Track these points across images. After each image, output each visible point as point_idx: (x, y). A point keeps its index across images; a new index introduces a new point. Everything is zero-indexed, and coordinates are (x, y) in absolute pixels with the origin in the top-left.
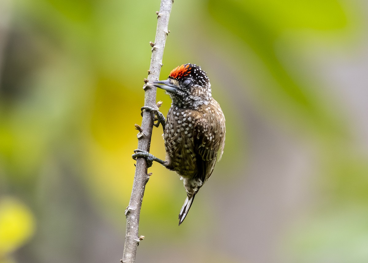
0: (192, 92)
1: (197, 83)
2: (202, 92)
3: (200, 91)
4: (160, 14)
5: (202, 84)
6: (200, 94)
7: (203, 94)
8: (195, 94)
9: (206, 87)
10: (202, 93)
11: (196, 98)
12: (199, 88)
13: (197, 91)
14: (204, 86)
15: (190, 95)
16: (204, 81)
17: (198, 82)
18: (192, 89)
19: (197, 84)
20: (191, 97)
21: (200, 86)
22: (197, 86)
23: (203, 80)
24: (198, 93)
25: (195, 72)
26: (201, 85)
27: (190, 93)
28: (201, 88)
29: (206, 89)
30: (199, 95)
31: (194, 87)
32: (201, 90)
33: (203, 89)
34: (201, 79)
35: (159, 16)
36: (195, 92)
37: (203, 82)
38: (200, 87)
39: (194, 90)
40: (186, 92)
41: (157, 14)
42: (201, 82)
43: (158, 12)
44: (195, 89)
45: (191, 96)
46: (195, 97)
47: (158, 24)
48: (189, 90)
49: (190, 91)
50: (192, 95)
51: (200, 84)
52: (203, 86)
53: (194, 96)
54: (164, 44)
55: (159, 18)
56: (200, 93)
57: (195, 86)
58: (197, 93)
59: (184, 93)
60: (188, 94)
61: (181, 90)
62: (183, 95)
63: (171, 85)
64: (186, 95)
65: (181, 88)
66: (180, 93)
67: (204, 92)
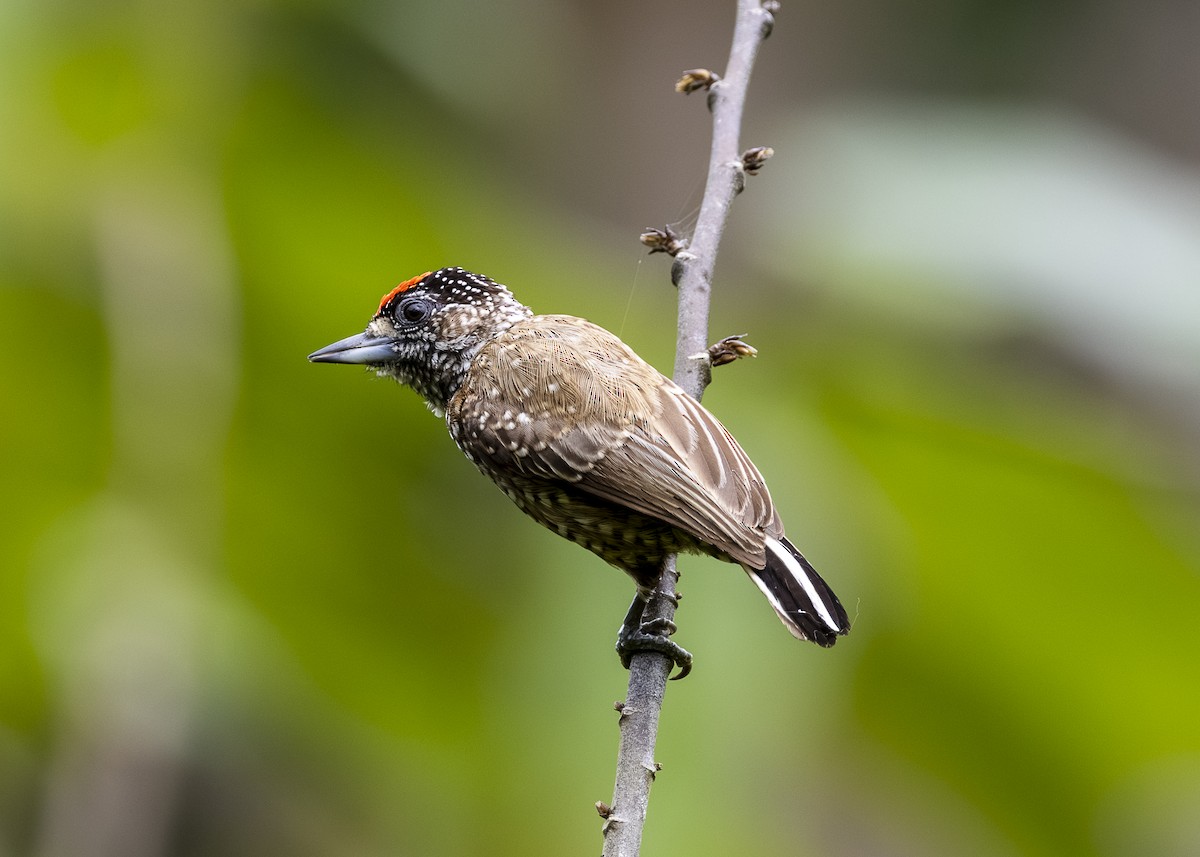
0: (438, 329)
1: (449, 298)
2: (473, 320)
3: (464, 319)
5: (470, 298)
6: (469, 327)
7: (481, 324)
8: (449, 333)
10: (475, 321)
11: (459, 343)
12: (458, 310)
13: (453, 321)
15: (437, 340)
16: (473, 290)
17: (452, 295)
18: (437, 321)
19: (450, 302)
20: (441, 346)
21: (463, 306)
22: (451, 309)
23: (468, 288)
24: (458, 323)
27: (433, 337)
28: (468, 310)
29: (492, 309)
30: (467, 331)
31: (440, 314)
32: (469, 315)
34: (461, 288)
36: (448, 326)
38: (464, 309)
39: (444, 323)
42: (464, 294)
44: (444, 319)
45: (441, 343)
46: (453, 341)
48: (426, 328)
49: (432, 330)
50: (440, 338)
53: (450, 339)
56: (466, 324)
57: (443, 309)
58: (453, 325)
59: (418, 347)
60: (429, 341)
61: (407, 341)
62: (418, 354)
63: (372, 341)
64: (427, 347)
65: (404, 336)
66: (407, 350)
67: (483, 319)
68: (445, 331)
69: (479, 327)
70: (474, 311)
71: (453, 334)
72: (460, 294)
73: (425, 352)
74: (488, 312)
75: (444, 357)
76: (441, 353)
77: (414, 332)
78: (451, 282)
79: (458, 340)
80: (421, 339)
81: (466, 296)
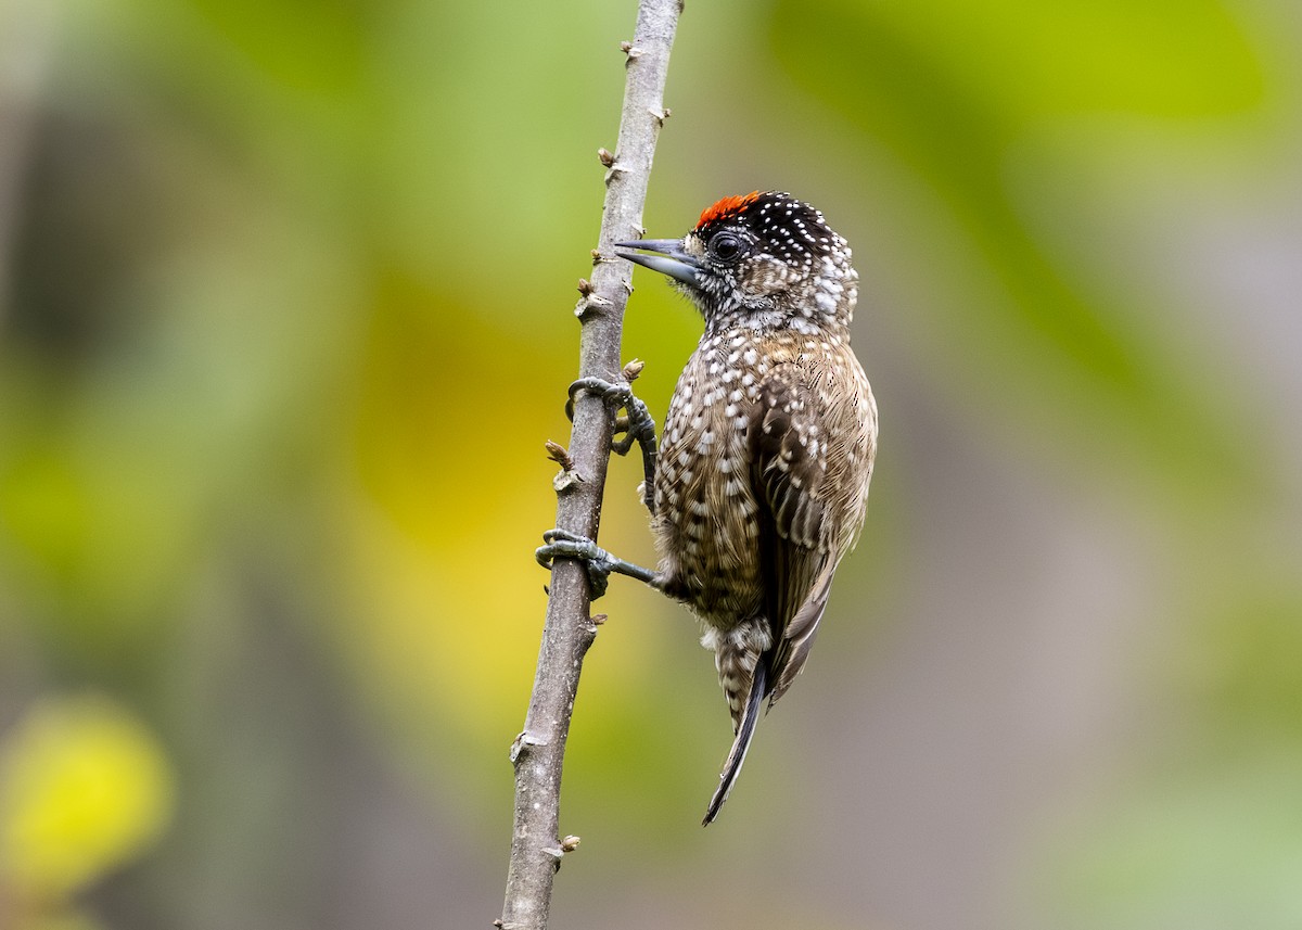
0: (741, 277)
1: (766, 248)
2: (778, 282)
3: (770, 277)
4: (636, 52)
5: (788, 255)
6: (771, 289)
7: (783, 288)
8: (750, 286)
9: (806, 268)
10: (781, 283)
11: (754, 301)
12: (768, 264)
13: (757, 273)
15: (736, 288)
16: (797, 246)
17: (770, 245)
18: (743, 268)
19: (766, 252)
20: (740, 298)
21: (777, 261)
22: (764, 259)
23: (791, 241)
24: (763, 283)
25: (763, 212)
26: (785, 260)
27: (734, 283)
28: (780, 268)
29: (806, 275)
30: (767, 291)
31: (749, 260)
32: (778, 275)
34: (783, 239)
35: (631, 59)
36: (751, 279)
37: (790, 249)
38: (775, 265)
39: (749, 273)
41: (626, 50)
42: (783, 248)
43: (627, 44)
44: (751, 270)
45: (738, 293)
46: (748, 297)
47: (627, 88)
48: (731, 270)
49: (736, 275)
51: (777, 254)
52: (788, 261)
53: (747, 294)
54: (651, 156)
55: (633, 66)
57: (755, 257)
62: (716, 292)
63: (681, 256)
64: (726, 289)
65: (709, 267)
66: (707, 283)
67: (791, 285)
68: (745, 283)
69: (783, 292)
70: (784, 273)
71: (752, 289)
72: (779, 246)
73: (722, 293)
74: (799, 278)
75: (736, 306)
77: (720, 269)
78: (775, 227)
79: (755, 297)
80: (724, 278)
81: (785, 251)
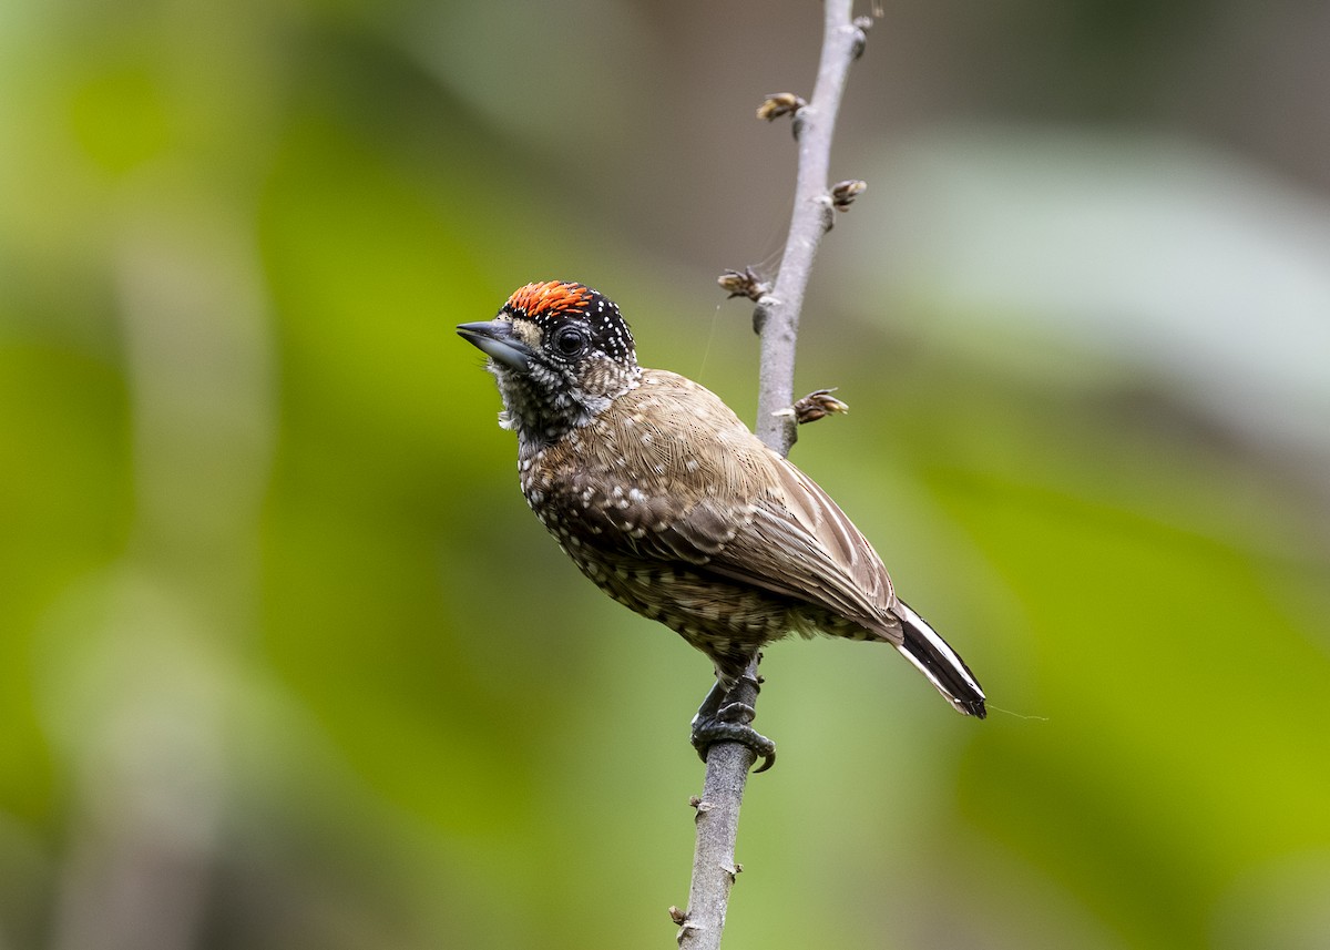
1: (603, 346)
2: (613, 381)
3: (607, 377)
5: (616, 352)
6: (605, 387)
8: (591, 386)
9: (626, 363)
11: (592, 401)
12: (606, 363)
13: (598, 373)
14: (620, 360)
15: (575, 385)
16: (623, 343)
18: (585, 366)
19: (601, 349)
20: (577, 395)
21: (608, 359)
22: (600, 357)
23: (620, 339)
24: (602, 383)
25: (600, 309)
26: (612, 356)
27: (574, 380)
28: (612, 366)
29: (627, 370)
30: (604, 391)
31: (590, 357)
32: (612, 374)
33: (616, 370)
34: (616, 336)
36: (593, 377)
37: (619, 347)
38: (610, 363)
39: (590, 371)
40: (561, 373)
42: (614, 345)
44: (592, 368)
45: (577, 391)
46: (589, 397)
48: (572, 367)
49: (576, 371)
50: (581, 386)
51: (610, 351)
52: (616, 358)
53: (588, 393)
56: (606, 383)
57: (594, 354)
58: (598, 381)
59: (553, 379)
60: (565, 380)
61: (546, 365)
62: (548, 384)
63: (514, 342)
64: (560, 383)
65: (546, 359)
66: (540, 374)
67: (620, 383)
68: (586, 381)
71: (594, 390)
73: (555, 387)
74: (624, 374)
75: (568, 404)
76: (568, 397)
77: (558, 362)
78: (610, 326)
81: (615, 349)
